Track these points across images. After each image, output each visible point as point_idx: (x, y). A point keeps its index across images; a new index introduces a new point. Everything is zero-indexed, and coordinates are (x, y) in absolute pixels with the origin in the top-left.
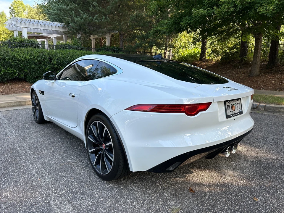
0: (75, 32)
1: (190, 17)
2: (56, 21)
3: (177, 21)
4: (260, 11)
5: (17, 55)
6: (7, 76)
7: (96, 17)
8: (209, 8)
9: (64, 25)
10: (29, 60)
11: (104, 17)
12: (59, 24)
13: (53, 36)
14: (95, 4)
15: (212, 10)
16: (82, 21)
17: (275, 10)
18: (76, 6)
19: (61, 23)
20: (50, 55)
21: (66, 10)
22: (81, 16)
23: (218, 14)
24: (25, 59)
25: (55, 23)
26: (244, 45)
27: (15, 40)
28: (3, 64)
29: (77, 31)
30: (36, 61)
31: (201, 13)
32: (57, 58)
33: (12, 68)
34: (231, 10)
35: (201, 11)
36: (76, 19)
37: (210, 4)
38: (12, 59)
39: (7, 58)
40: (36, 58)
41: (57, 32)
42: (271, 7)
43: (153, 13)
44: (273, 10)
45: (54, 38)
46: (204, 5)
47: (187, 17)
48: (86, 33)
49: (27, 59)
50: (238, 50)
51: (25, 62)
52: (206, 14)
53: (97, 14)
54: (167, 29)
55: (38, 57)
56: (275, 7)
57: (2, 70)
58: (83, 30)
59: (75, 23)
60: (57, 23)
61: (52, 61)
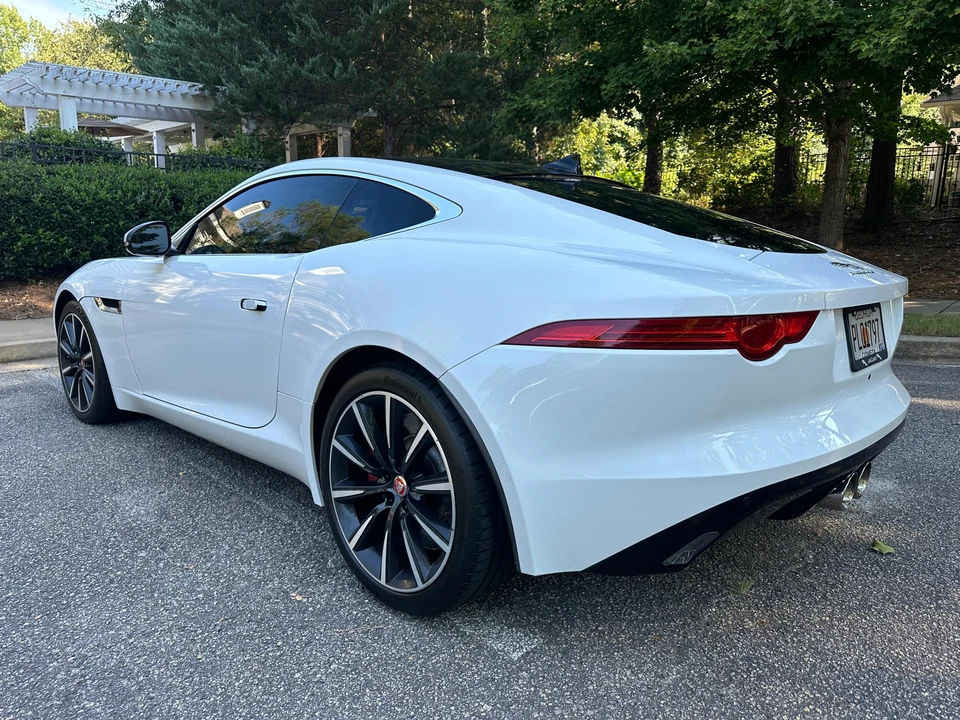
0: (241, 112)
1: (631, 68)
2: (174, 76)
3: (588, 78)
4: (859, 51)
5: (67, 188)
6: (36, 257)
7: (314, 63)
8: (696, 40)
9: (201, 89)
10: (107, 203)
11: (339, 64)
12: (185, 86)
13: (153, 127)
14: (309, 20)
15: (706, 46)
16: (266, 76)
17: (905, 47)
18: (242, 27)
19: (190, 84)
20: (174, 187)
21: (211, 40)
22: (262, 60)
23: (726, 58)
24: (94, 199)
25: (173, 83)
26: (787, 157)
27: (45, 137)
28: (22, 216)
29: (245, 109)
30: (131, 207)
31: (671, 55)
32: (196, 197)
33: (52, 229)
34: (769, 48)
35: (672, 46)
36: (245, 69)
37: (698, 27)
38: (52, 200)
39: (36, 198)
40: (131, 198)
41: (171, 114)
42: (894, 39)
43: (511, 55)
44: (899, 46)
45: (155, 135)
46: (677, 30)
47: (622, 66)
48: (277, 115)
49: (101, 200)
50: (766, 174)
51: (97, 210)
52: (688, 58)
53: (314, 54)
54: (559, 105)
55: (135, 193)
56: (903, 39)
57: (19, 239)
58: (268, 105)
59: (240, 83)
60: (178, 82)
61: (184, 209)
